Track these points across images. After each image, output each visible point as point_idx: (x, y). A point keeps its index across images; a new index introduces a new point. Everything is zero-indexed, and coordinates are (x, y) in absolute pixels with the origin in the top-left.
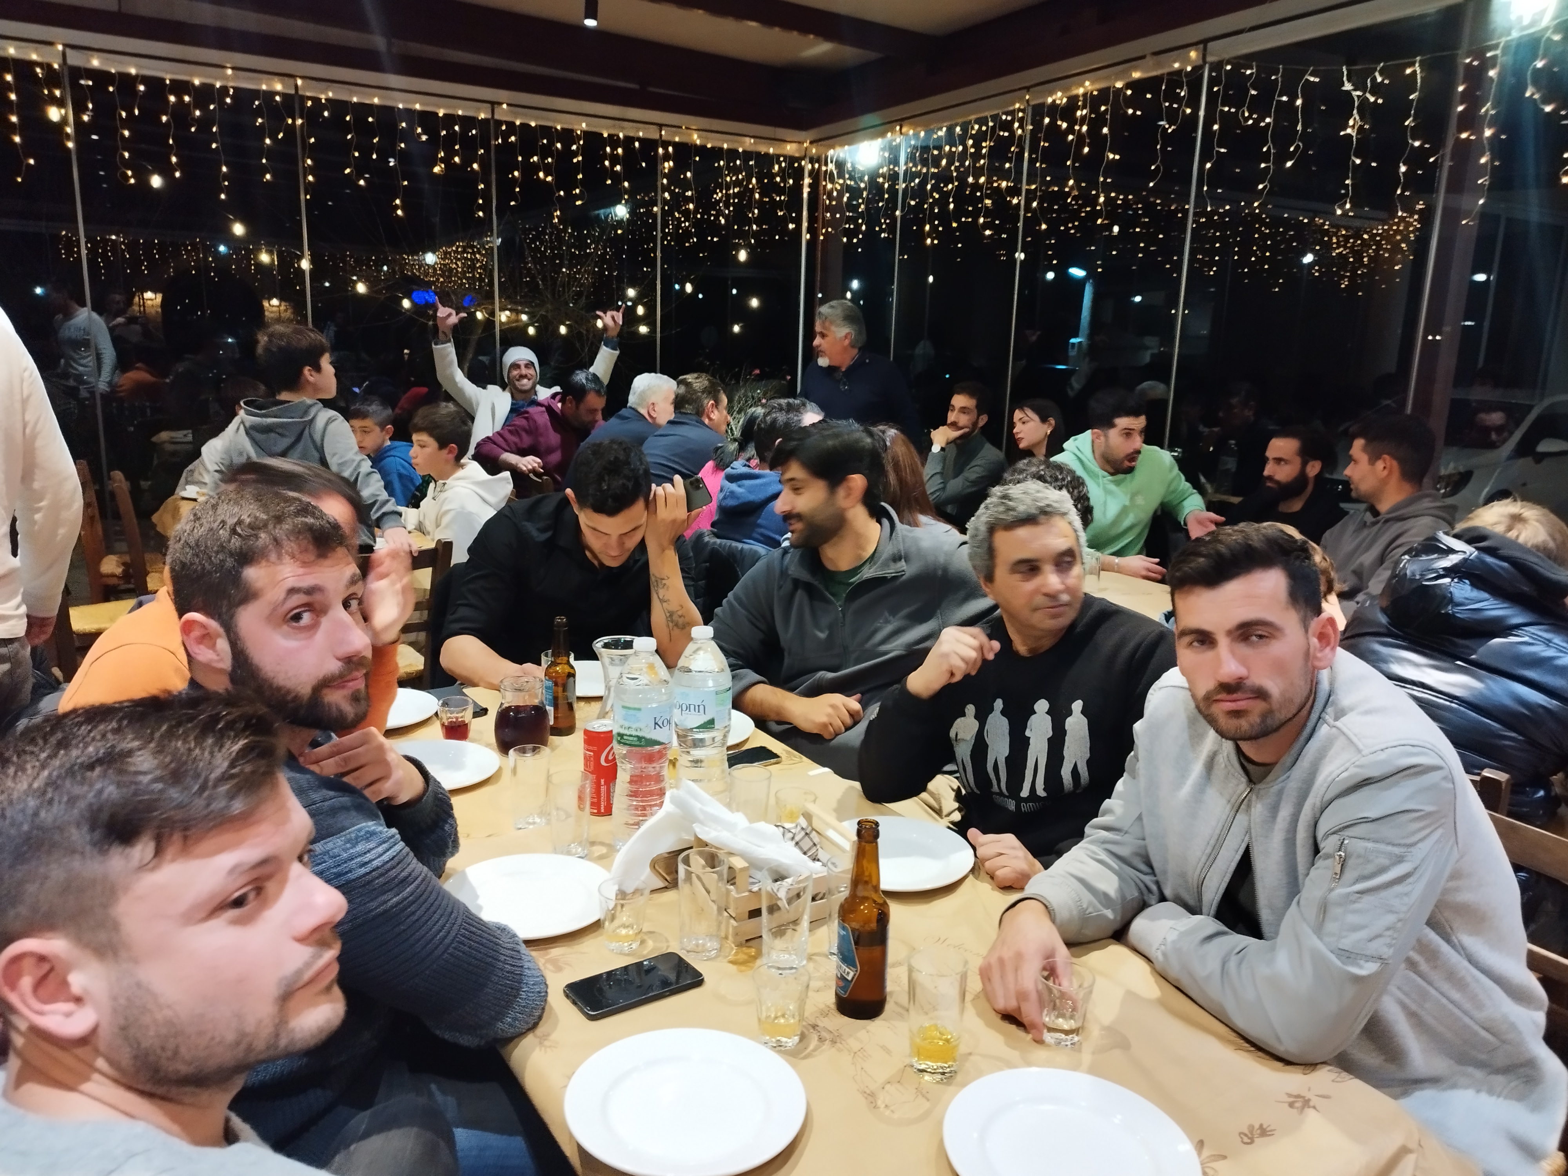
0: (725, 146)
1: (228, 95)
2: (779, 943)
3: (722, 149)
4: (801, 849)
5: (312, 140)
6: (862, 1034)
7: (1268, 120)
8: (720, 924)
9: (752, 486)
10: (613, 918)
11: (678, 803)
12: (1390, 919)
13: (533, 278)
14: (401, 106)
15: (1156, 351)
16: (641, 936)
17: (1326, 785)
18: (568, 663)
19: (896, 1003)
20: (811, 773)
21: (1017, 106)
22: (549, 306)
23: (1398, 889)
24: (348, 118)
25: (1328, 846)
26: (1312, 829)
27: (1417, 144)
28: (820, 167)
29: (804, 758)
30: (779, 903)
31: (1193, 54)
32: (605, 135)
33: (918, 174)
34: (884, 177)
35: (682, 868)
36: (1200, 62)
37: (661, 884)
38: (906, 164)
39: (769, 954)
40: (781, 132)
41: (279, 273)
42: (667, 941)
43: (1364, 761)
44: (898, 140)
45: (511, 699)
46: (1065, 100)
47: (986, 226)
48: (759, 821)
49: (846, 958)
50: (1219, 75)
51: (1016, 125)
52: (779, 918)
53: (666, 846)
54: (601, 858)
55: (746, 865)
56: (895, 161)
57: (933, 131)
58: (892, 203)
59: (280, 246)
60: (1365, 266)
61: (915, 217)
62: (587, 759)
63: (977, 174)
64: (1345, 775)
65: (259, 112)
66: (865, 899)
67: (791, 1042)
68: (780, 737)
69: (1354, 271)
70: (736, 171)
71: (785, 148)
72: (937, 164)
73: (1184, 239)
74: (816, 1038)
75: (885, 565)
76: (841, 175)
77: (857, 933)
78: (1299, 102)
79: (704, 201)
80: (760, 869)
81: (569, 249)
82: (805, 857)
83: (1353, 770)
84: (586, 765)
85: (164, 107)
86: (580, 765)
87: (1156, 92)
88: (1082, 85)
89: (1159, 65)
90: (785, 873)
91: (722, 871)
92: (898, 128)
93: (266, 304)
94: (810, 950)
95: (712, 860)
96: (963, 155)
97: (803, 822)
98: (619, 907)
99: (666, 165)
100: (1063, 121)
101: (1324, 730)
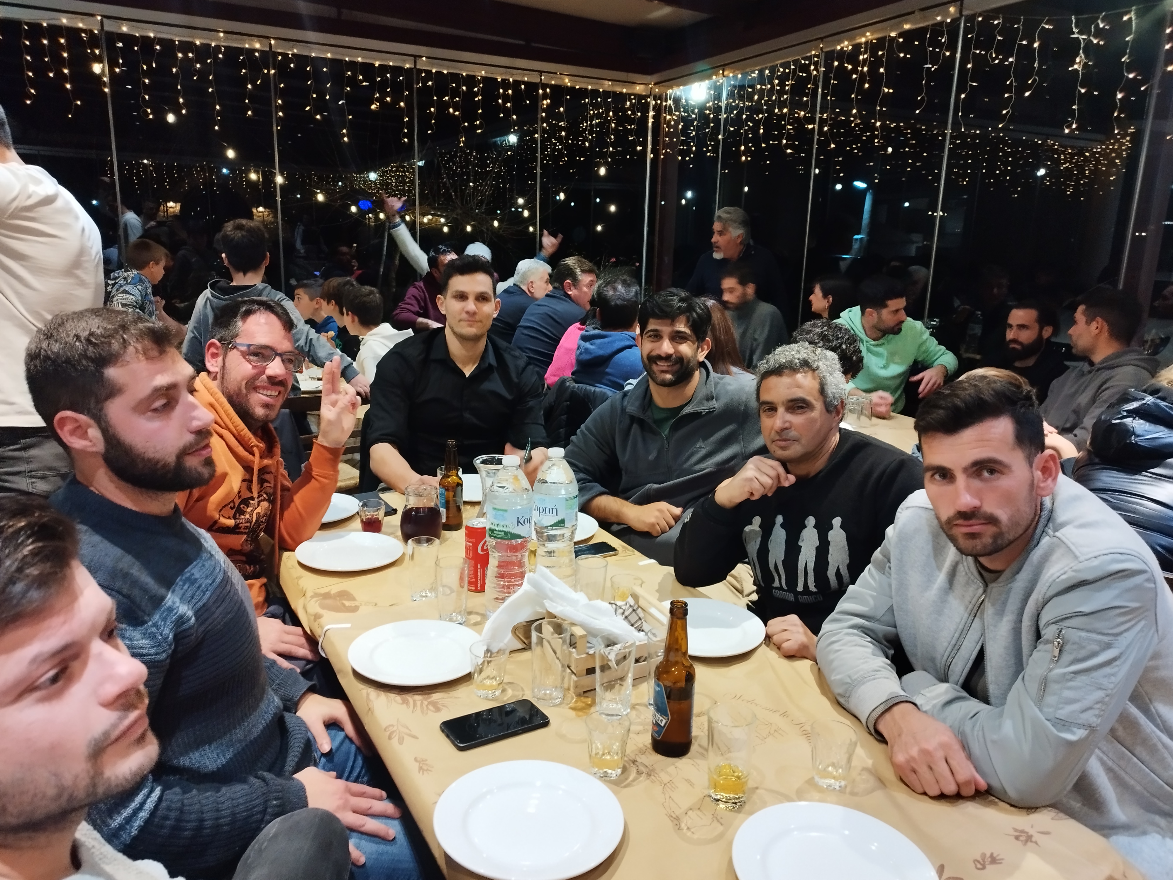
0: (590, 87)
1: (220, 52)
2: (609, 695)
3: (587, 89)
4: (629, 622)
5: (282, 85)
6: (671, 769)
7: (1011, 60)
8: (563, 679)
9: (601, 344)
10: (481, 671)
11: (534, 584)
12: (1100, 694)
13: (447, 190)
14: (347, 59)
15: (920, 245)
16: (503, 686)
17: (1048, 585)
18: (457, 475)
19: (700, 745)
20: (641, 563)
21: (813, 52)
22: (459, 211)
23: (1107, 670)
24: (308, 69)
25: (1048, 633)
26: (1035, 619)
27: (1131, 76)
28: (661, 103)
29: (636, 552)
30: (610, 663)
31: (952, 9)
32: (499, 80)
33: (736, 107)
34: (710, 110)
35: (534, 635)
36: (958, 15)
37: (520, 646)
38: (727, 99)
39: (600, 703)
40: (632, 77)
41: (263, 188)
42: (523, 690)
43: (1080, 566)
44: (721, 81)
45: (413, 502)
46: (850, 48)
47: (787, 146)
48: (597, 599)
49: (660, 709)
50: (973, 25)
51: (812, 67)
52: (609, 675)
53: (523, 617)
54: (476, 624)
55: (585, 633)
56: (718, 97)
57: (748, 74)
58: (716, 131)
59: (264, 168)
60: (1086, 177)
61: (733, 140)
62: (467, 549)
63: (782, 105)
64: (1064, 577)
65: (243, 65)
66: (676, 663)
67: (615, 773)
68: (617, 534)
69: (1077, 181)
70: (597, 106)
71: (635, 88)
72: (751, 99)
73: (942, 157)
74: (635, 771)
75: (700, 403)
76: (677, 109)
77: (668, 690)
78: (1036, 45)
79: (574, 130)
80: (595, 636)
81: (474, 168)
82: (632, 628)
83: (1070, 574)
84: (467, 553)
85: (174, 61)
86: (462, 553)
87: (922, 40)
88: (864, 35)
89: (925, 19)
90: (615, 640)
91: (565, 637)
92: (721, 72)
93: (254, 211)
94: (634, 701)
95: (559, 629)
96: (771, 91)
97: (631, 601)
98: (486, 663)
99: (545, 102)
100: (848, 64)
101: (1046, 541)
